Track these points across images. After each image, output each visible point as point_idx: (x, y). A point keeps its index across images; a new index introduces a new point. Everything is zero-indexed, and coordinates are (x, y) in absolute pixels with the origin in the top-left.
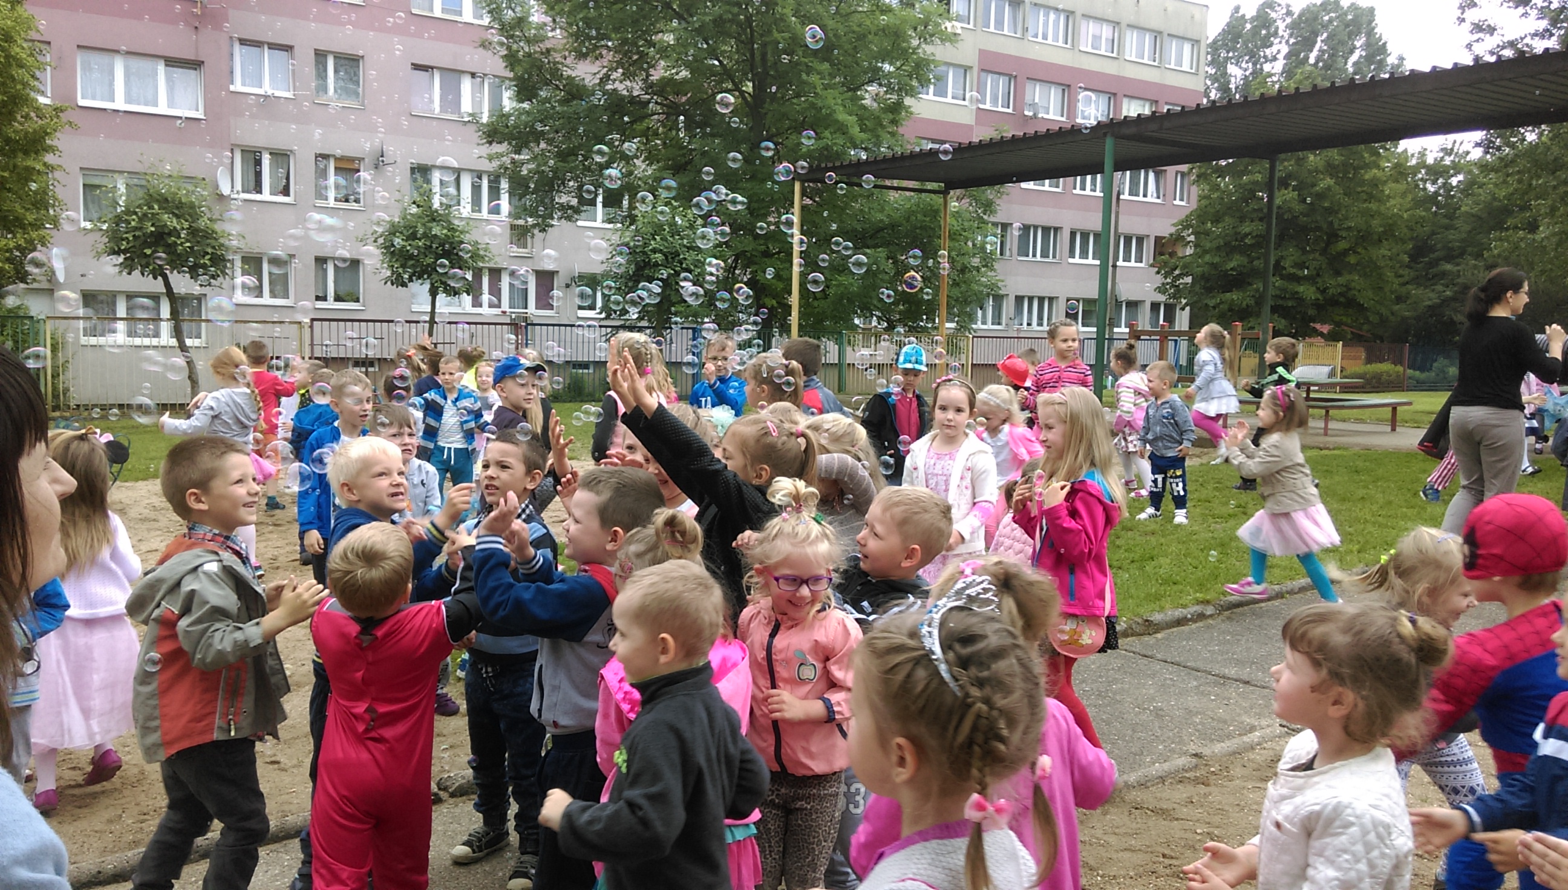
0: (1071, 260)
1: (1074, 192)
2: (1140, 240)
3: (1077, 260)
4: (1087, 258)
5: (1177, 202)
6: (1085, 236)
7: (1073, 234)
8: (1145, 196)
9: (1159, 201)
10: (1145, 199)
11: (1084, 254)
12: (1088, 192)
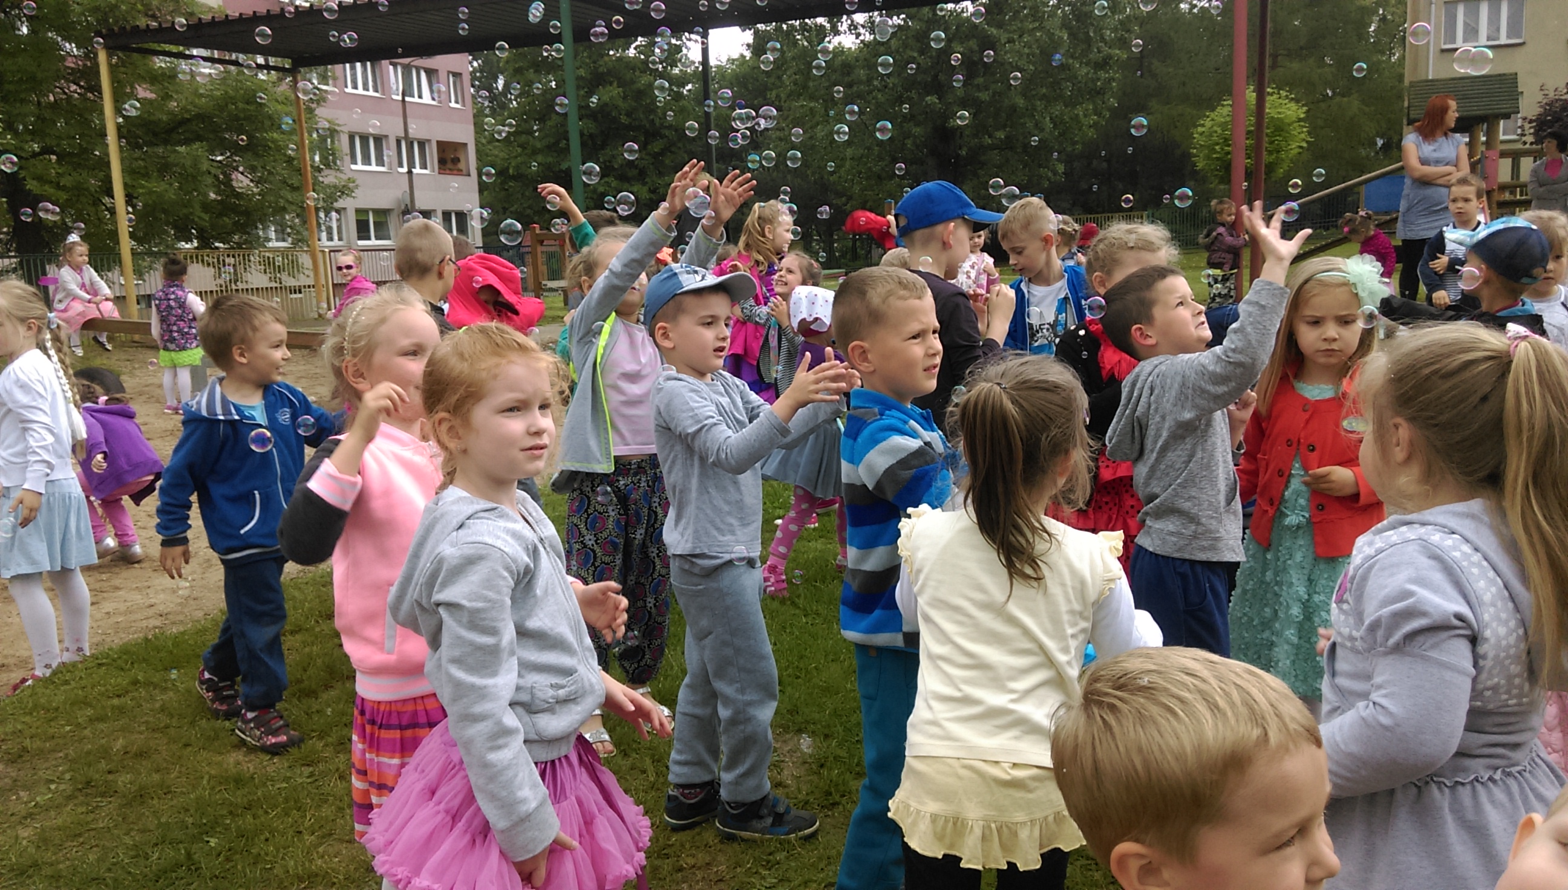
0: (353, 167)
1: (346, 90)
2: (422, 144)
3: (359, 167)
4: (370, 164)
5: (453, 105)
6: (364, 139)
7: (352, 138)
8: (420, 97)
9: (434, 103)
10: (420, 101)
11: (367, 160)
12: (360, 91)
